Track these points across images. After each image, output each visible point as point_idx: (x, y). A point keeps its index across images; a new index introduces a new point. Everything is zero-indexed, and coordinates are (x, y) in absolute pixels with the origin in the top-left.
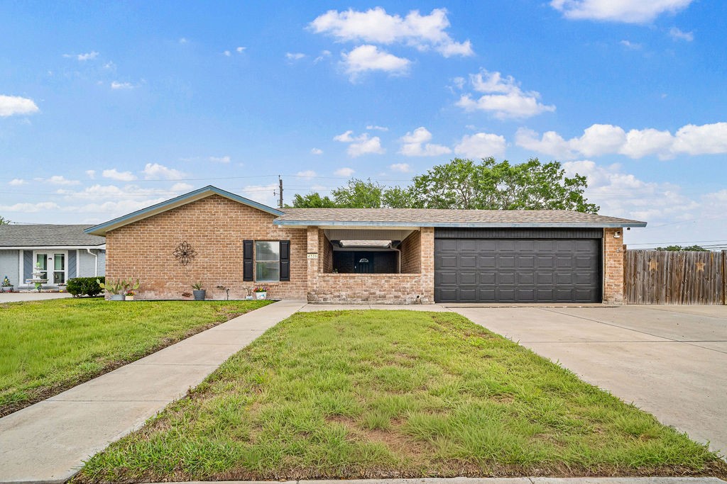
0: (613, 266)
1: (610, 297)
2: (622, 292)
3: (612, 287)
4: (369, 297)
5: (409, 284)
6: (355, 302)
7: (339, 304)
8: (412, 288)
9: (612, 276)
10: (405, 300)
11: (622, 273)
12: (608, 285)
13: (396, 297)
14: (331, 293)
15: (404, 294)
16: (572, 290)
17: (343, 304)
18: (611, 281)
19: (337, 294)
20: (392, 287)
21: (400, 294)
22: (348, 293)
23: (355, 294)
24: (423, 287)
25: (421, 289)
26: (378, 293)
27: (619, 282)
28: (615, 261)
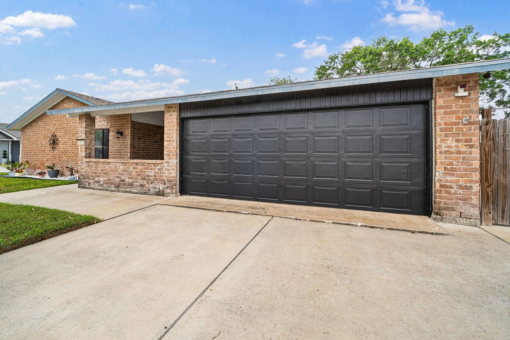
0: (454, 150)
1: (446, 209)
2: (476, 200)
3: (453, 191)
4: (120, 184)
5: (153, 171)
6: (110, 189)
7: (98, 189)
8: (155, 176)
9: (452, 169)
10: (149, 190)
11: (476, 164)
12: (441, 186)
13: (141, 186)
14: (93, 179)
15: (148, 183)
16: (372, 189)
17: (101, 190)
18: (449, 178)
19: (97, 179)
20: (139, 175)
21: (145, 182)
22: (105, 179)
23: (109, 180)
24: (166, 175)
25: (164, 178)
26: (127, 180)
27: (472, 181)
28: (457, 141)
